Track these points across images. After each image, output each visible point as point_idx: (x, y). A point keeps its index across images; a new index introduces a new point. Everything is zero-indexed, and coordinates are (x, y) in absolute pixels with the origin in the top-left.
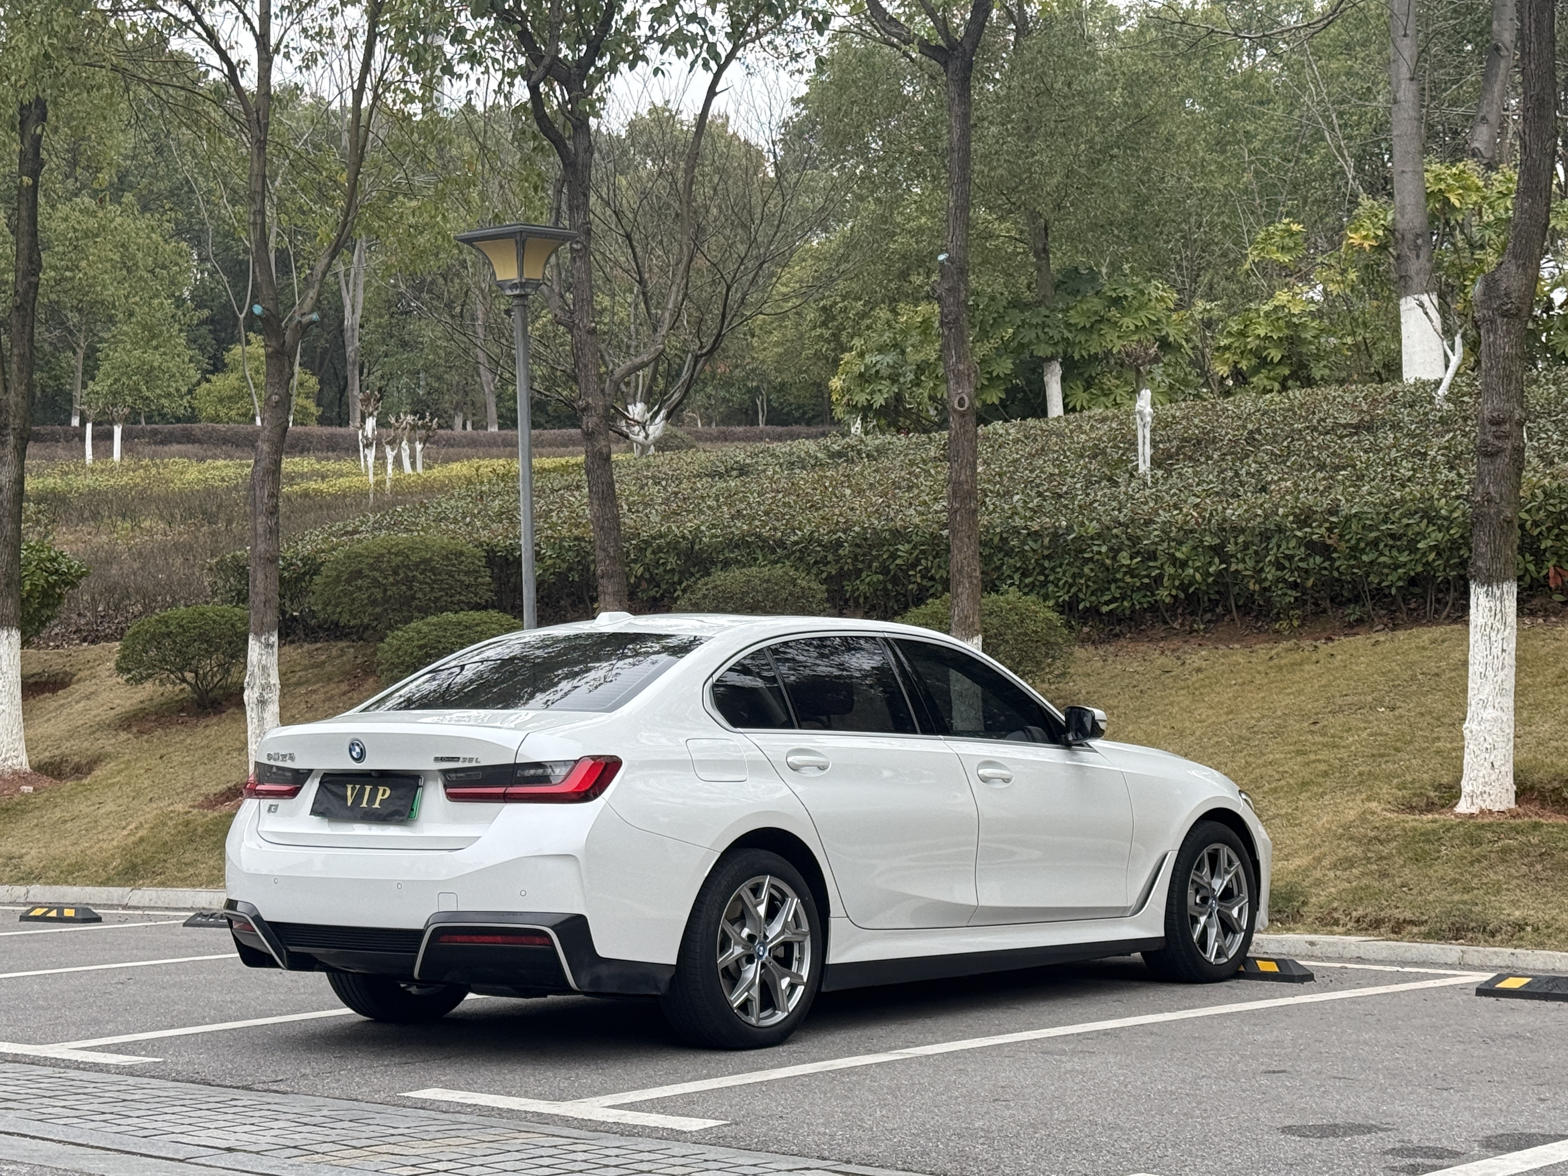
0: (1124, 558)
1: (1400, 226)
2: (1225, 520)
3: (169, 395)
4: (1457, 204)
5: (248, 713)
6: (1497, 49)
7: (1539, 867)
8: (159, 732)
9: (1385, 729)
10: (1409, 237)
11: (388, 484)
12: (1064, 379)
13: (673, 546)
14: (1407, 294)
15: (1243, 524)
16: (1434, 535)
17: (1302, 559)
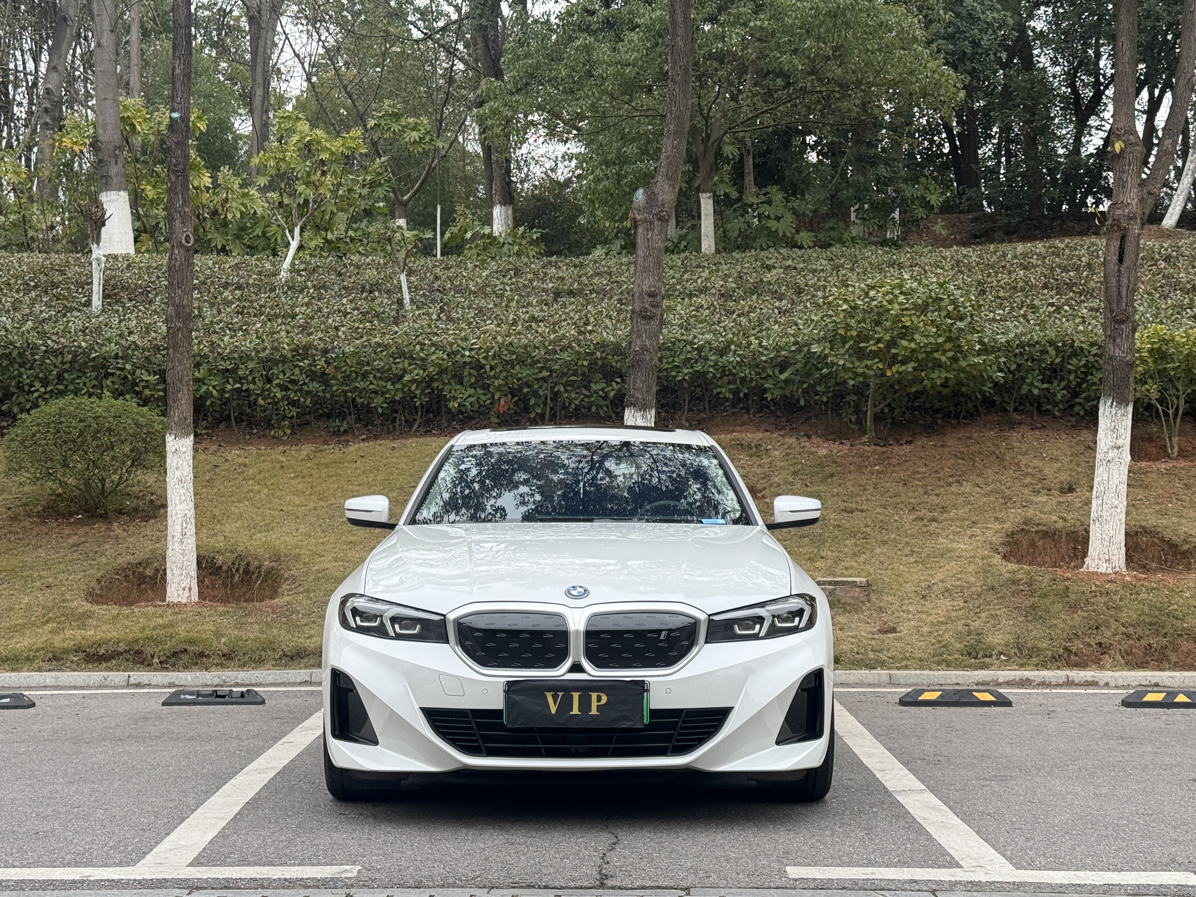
1: (102, 139)
10: (110, 147)
14: (107, 190)
15: (253, 354)
16: (416, 372)
17: (305, 384)
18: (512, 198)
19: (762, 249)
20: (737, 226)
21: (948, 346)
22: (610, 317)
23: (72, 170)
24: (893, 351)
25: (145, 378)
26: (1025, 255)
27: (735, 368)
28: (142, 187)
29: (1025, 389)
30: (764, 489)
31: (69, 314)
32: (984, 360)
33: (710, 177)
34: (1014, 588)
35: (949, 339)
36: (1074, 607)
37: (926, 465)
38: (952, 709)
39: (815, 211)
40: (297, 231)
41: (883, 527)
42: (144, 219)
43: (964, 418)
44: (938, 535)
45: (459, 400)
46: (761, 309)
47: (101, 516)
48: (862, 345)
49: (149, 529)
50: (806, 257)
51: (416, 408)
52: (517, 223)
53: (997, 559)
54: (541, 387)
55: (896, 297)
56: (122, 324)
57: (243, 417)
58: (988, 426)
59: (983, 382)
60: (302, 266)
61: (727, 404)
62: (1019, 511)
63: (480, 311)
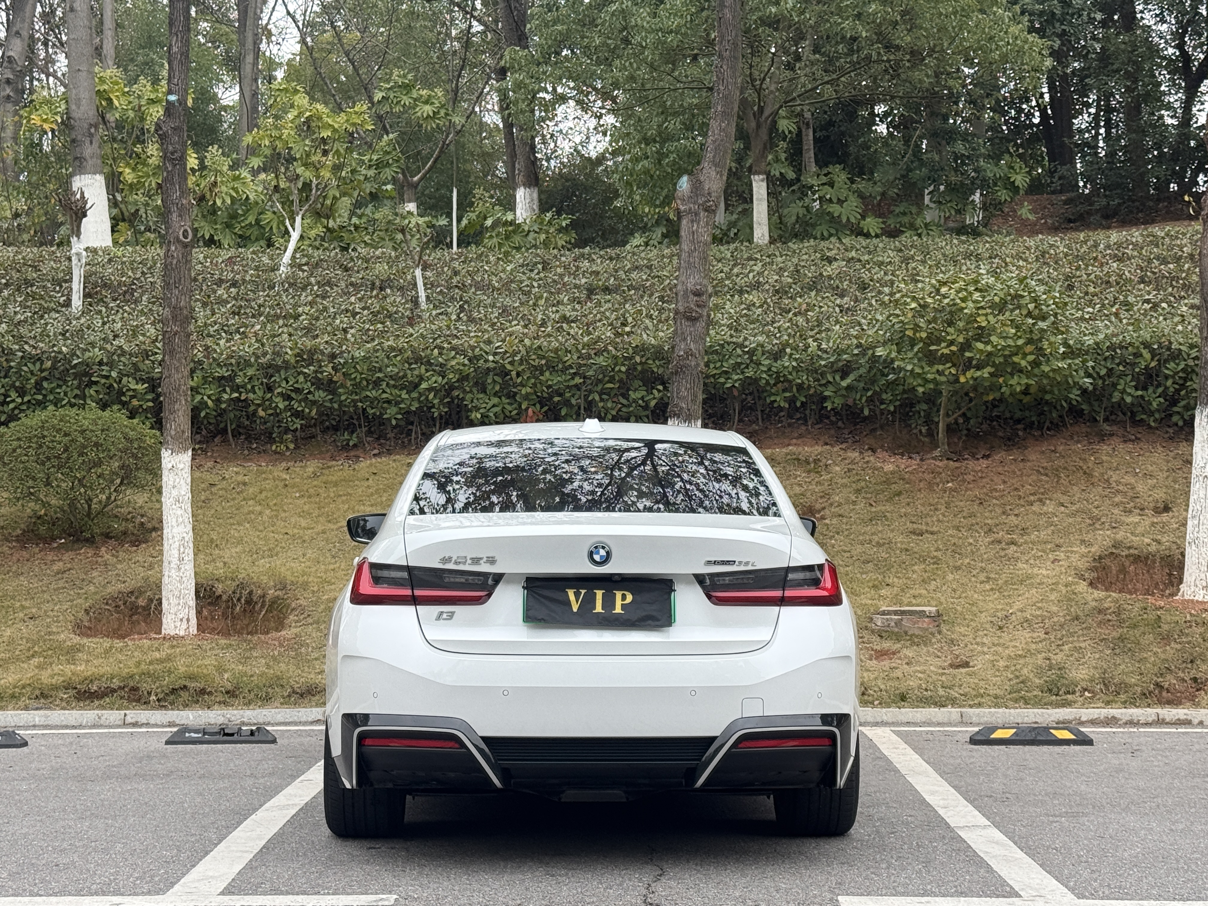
4: (117, 104)
10: (85, 125)
14: (81, 174)
15: (252, 360)
16: (434, 379)
17: (309, 393)
18: (537, 179)
19: (823, 239)
20: (795, 211)
21: (1029, 348)
22: (651, 317)
23: (41, 151)
24: (968, 354)
25: (132, 387)
26: (1119, 245)
27: (790, 373)
28: (120, 170)
29: (1116, 397)
30: (824, 508)
31: (46, 316)
32: (1070, 365)
33: (763, 156)
34: (1100, 617)
35: (1030, 341)
36: (1166, 639)
37: (1004, 482)
38: (1027, 748)
39: (883, 194)
40: (298, 219)
41: (956, 550)
42: (122, 206)
43: (1049, 429)
44: (1017, 559)
45: (482, 411)
46: (821, 307)
47: (87, 540)
48: (933, 348)
49: (141, 555)
50: (872, 248)
51: (434, 419)
52: (544, 207)
53: (1082, 586)
54: (573, 396)
55: (971, 294)
56: (106, 327)
57: (241, 430)
58: (1076, 438)
59: (1069, 388)
60: (304, 260)
61: (782, 414)
62: (1108, 532)
63: (505, 311)
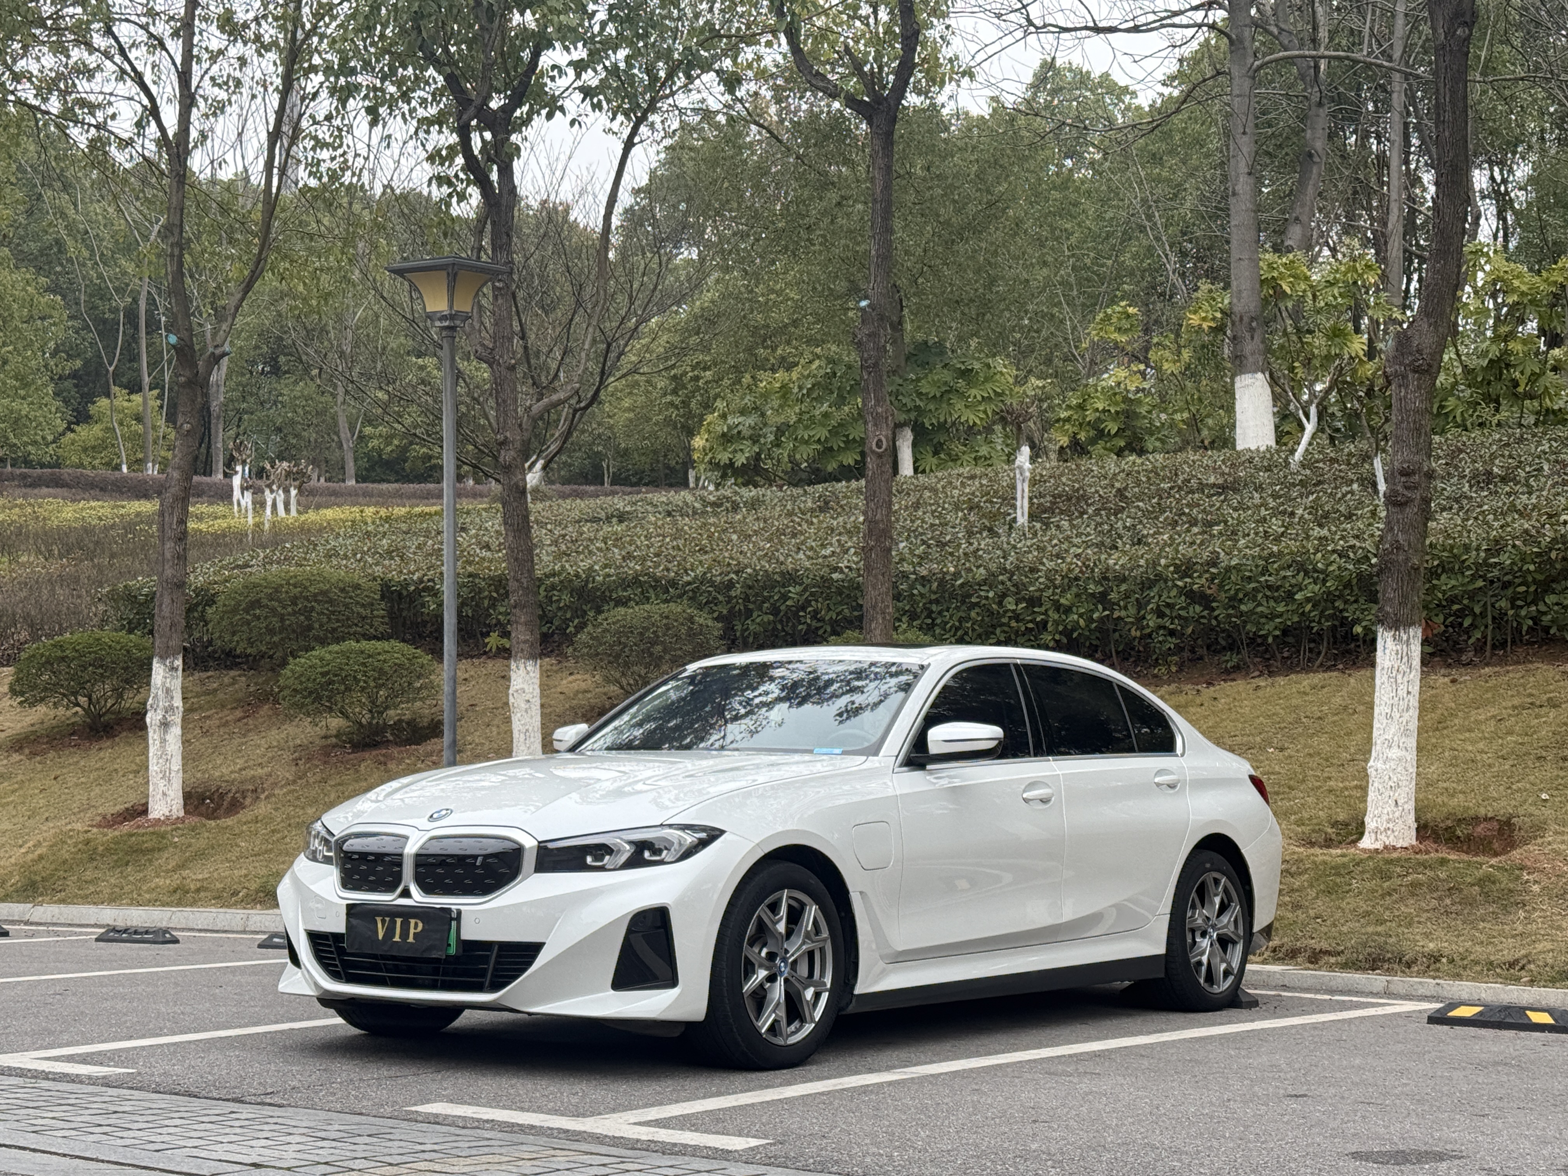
0: (1010, 604)
1: (1236, 309)
2: (1107, 569)
3: (35, 443)
4: (1288, 291)
5: (151, 734)
6: (1310, 155)
7: (1448, 901)
8: (52, 754)
9: (1277, 768)
10: (1246, 319)
11: (267, 526)
12: (914, 445)
13: (566, 584)
14: (1242, 373)
17: (1183, 608)
60: (1321, 456)
